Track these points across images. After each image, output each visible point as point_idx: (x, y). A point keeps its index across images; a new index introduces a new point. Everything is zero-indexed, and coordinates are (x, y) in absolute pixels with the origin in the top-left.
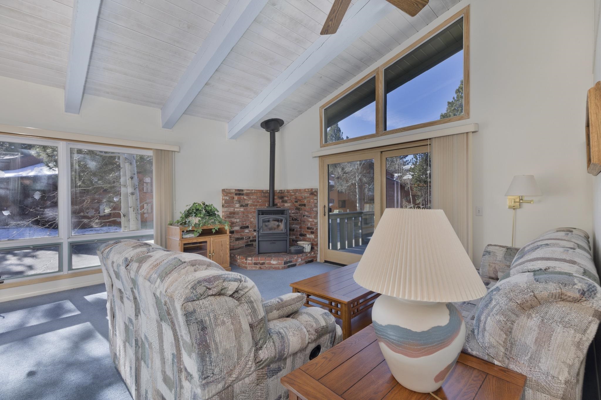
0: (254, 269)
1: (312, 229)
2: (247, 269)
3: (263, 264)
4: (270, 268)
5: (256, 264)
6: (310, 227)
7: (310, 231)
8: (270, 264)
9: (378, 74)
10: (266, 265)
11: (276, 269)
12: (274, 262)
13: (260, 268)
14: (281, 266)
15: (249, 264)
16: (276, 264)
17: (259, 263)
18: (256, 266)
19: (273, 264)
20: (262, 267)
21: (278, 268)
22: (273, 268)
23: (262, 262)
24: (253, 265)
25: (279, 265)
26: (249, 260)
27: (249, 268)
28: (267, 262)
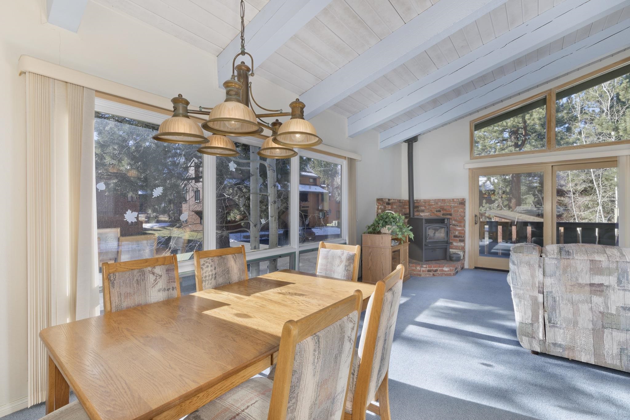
0: (428, 276)
1: (462, 237)
2: (421, 276)
3: (436, 271)
4: (442, 275)
5: (429, 271)
6: (458, 235)
7: (458, 239)
8: (443, 271)
9: (550, 95)
10: (438, 272)
11: (448, 276)
12: (446, 269)
13: (433, 274)
14: (452, 273)
15: (423, 271)
16: (448, 271)
17: (433, 270)
18: (429, 273)
19: (446, 271)
20: (435, 274)
21: (450, 275)
22: (445, 275)
23: (435, 269)
24: (427, 273)
25: (450, 271)
26: (424, 268)
27: (423, 276)
28: (440, 269)
